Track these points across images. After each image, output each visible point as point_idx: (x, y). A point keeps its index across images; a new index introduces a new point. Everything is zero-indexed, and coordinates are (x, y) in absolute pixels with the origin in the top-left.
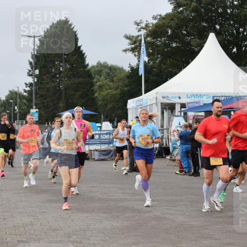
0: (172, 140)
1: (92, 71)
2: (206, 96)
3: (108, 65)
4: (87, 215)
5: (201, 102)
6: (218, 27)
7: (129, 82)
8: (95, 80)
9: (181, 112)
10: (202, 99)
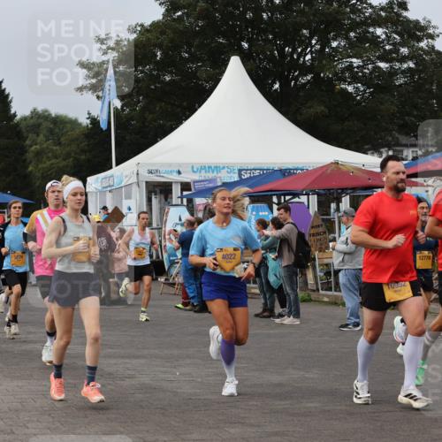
0: (168, 248)
1: (23, 126)
2: (226, 169)
3: (50, 115)
4: (20, 384)
5: (218, 180)
6: (245, 45)
7: (88, 145)
8: (28, 142)
9: (182, 197)
10: (219, 175)
